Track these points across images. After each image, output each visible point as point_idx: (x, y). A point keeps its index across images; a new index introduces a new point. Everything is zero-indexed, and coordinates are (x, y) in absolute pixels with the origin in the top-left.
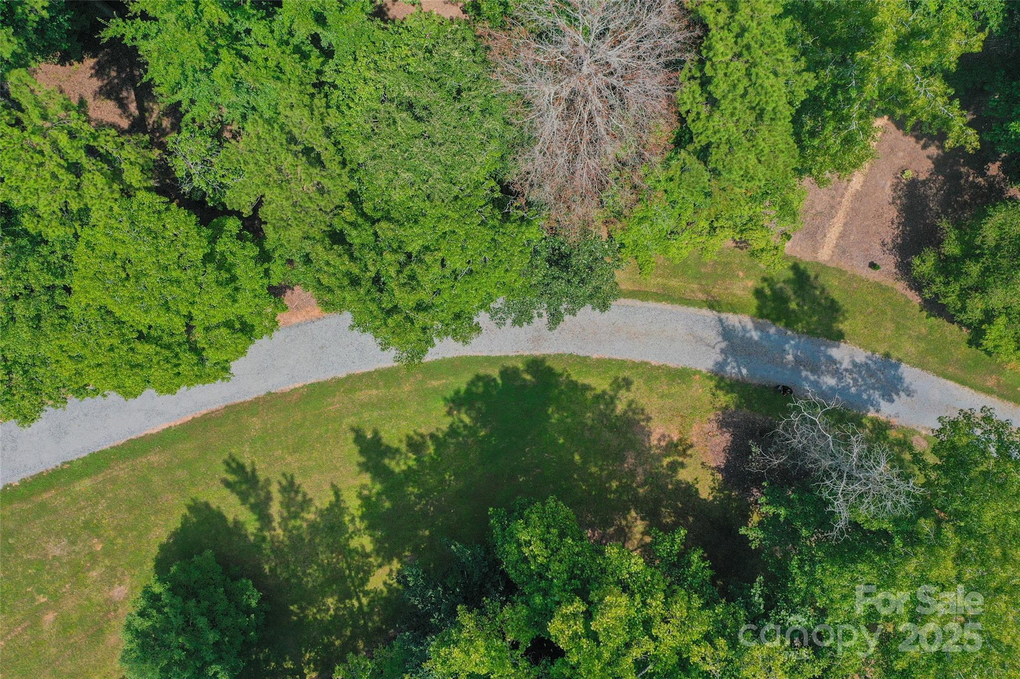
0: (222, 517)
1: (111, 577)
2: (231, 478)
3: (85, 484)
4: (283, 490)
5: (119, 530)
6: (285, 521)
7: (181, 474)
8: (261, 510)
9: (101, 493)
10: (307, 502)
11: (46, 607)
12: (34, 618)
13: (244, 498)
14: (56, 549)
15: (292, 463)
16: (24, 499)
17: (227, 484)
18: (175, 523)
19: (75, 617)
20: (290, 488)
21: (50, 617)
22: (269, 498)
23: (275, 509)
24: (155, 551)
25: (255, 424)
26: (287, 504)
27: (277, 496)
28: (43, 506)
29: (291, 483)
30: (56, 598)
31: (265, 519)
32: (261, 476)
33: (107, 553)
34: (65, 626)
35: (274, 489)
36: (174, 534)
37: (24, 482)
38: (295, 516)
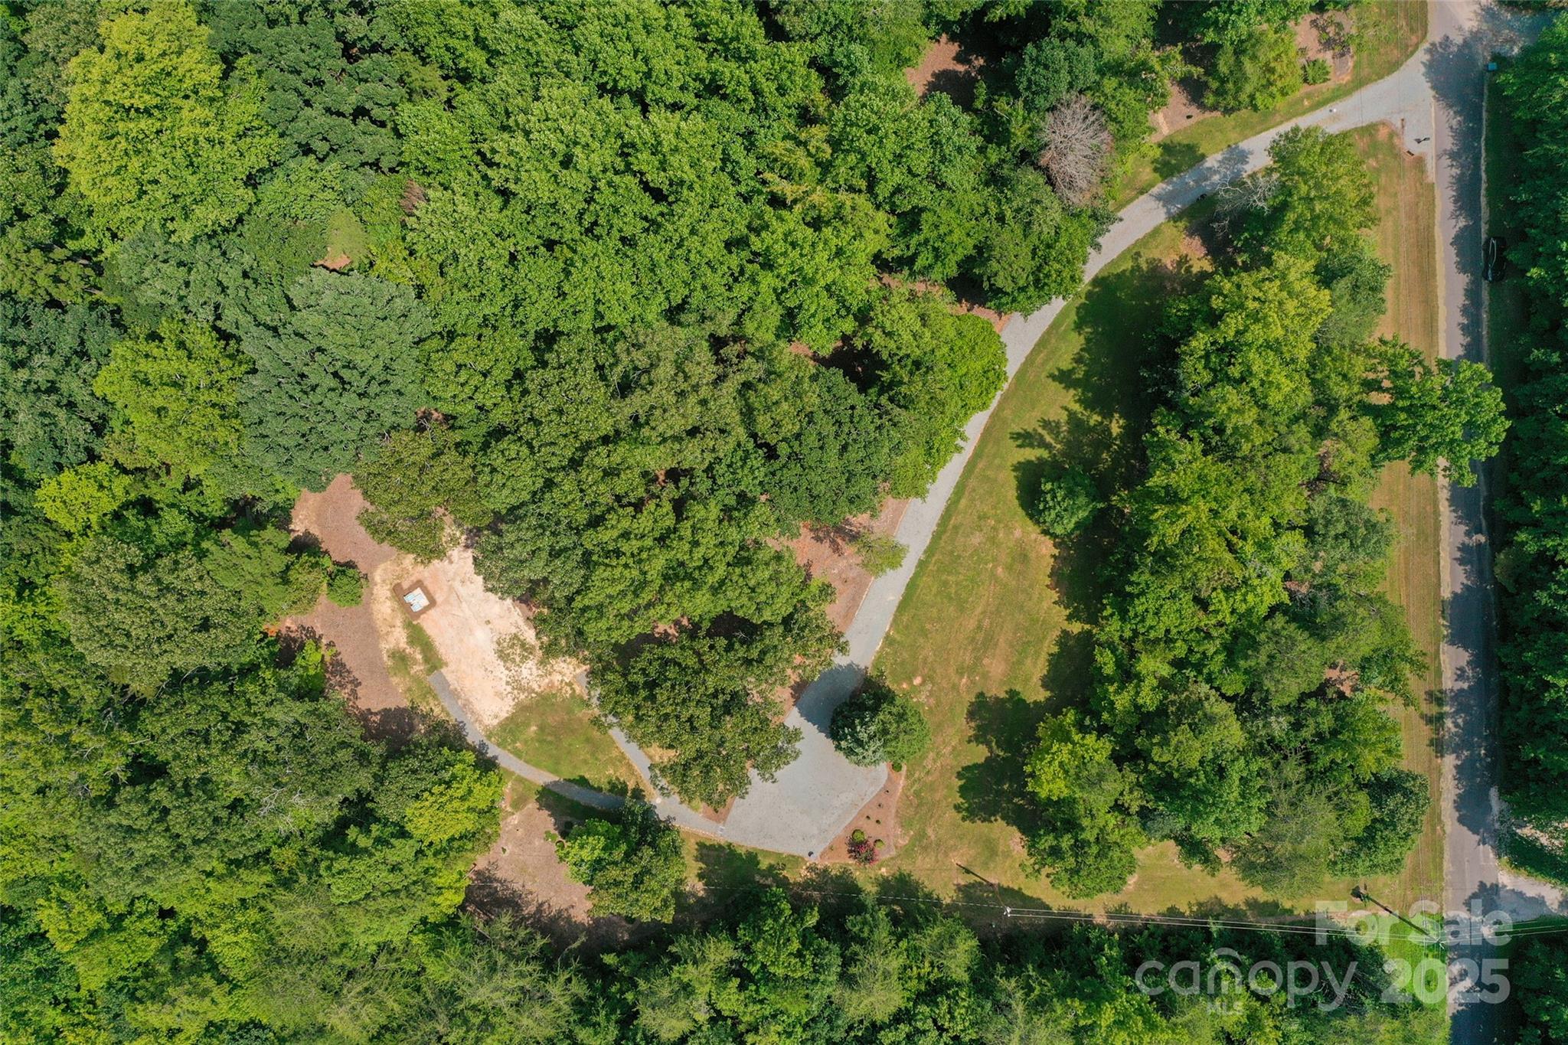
0: (1029, 462)
1: (1009, 530)
2: (1019, 442)
3: (963, 502)
4: (1044, 428)
5: (994, 507)
6: (1056, 439)
7: (997, 461)
8: (1043, 444)
9: (972, 500)
10: (1058, 424)
11: (995, 567)
12: (993, 576)
13: (1031, 446)
14: (976, 539)
15: (1037, 414)
16: (945, 532)
17: (1019, 446)
18: (1014, 483)
19: (1009, 560)
20: (1046, 424)
21: (1000, 570)
22: (1041, 436)
23: (1048, 439)
24: (1016, 502)
25: (1007, 413)
26: (1051, 432)
27: (1044, 432)
28: (956, 528)
29: (1044, 421)
30: (995, 560)
31: (1048, 446)
32: (1030, 430)
33: (999, 521)
34: (1009, 568)
35: (1040, 430)
36: (1018, 488)
37: (938, 525)
38: (1058, 433)
